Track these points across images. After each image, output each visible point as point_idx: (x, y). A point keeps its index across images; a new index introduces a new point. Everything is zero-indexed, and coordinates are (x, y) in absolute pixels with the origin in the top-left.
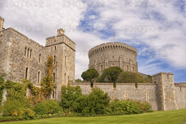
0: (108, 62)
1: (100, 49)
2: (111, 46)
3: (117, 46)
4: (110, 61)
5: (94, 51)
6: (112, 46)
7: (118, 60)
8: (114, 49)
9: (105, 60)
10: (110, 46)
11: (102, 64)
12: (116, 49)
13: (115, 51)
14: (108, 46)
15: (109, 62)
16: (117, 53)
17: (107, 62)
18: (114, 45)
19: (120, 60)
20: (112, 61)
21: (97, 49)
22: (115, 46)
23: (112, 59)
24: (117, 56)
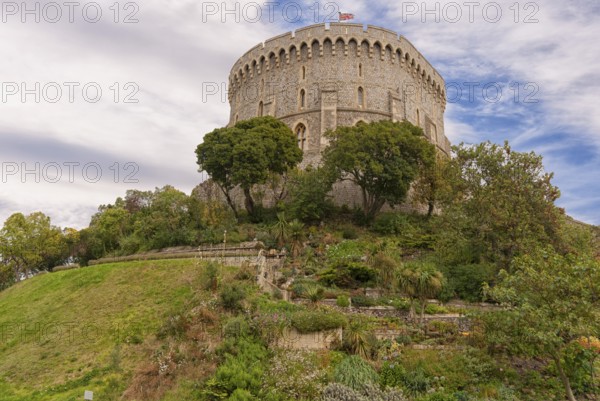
0: (334, 113)
1: (298, 48)
2: (353, 41)
3: (378, 44)
4: (346, 107)
5: (263, 59)
6: (359, 43)
7: (381, 110)
8: (364, 56)
9: (318, 101)
10: (347, 40)
11: (300, 120)
12: (376, 56)
13: (369, 67)
14: (340, 40)
15: (338, 110)
16: (379, 74)
17: (328, 112)
18: (366, 36)
19: (394, 111)
20: (354, 107)
21: (282, 51)
22: (372, 43)
23: (357, 101)
24: (379, 89)
